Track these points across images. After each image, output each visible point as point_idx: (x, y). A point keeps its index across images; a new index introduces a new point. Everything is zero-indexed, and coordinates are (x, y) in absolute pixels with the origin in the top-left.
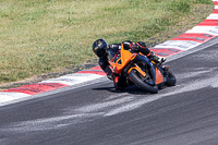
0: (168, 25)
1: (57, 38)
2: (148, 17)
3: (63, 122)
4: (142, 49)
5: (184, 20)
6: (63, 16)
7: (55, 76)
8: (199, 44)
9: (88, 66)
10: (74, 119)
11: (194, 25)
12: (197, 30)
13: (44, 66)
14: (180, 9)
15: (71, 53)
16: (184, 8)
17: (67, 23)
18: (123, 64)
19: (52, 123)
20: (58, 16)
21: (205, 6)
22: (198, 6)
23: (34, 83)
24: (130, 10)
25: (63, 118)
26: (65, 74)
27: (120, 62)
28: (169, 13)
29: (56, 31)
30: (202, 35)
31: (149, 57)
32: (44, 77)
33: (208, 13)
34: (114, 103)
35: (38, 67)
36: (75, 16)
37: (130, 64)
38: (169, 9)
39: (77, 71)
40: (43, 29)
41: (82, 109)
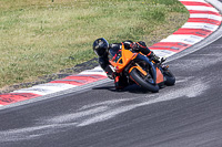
0: (143, 34)
1: (29, 47)
2: (122, 26)
3: (35, 132)
4: (142, 49)
5: (158, 28)
6: (35, 25)
7: (27, 85)
8: (173, 53)
9: (60, 76)
10: (47, 129)
11: (169, 33)
12: (172, 38)
13: (16, 75)
14: (155, 18)
15: (43, 63)
16: (159, 16)
17: (39, 32)
18: (124, 64)
19: (24, 134)
20: (30, 25)
21: (180, 14)
22: (173, 14)
23: (6, 93)
24: (103, 19)
25: (35, 128)
26: (37, 84)
27: (121, 62)
28: (144, 21)
29: (28, 41)
30: (177, 44)
31: (149, 57)
32: (16, 87)
33: (183, 21)
34: (87, 113)
35: (10, 76)
36: (48, 25)
37: (131, 63)
38: (143, 18)
39: (50, 80)
40: (15, 39)
41: (54, 119)
